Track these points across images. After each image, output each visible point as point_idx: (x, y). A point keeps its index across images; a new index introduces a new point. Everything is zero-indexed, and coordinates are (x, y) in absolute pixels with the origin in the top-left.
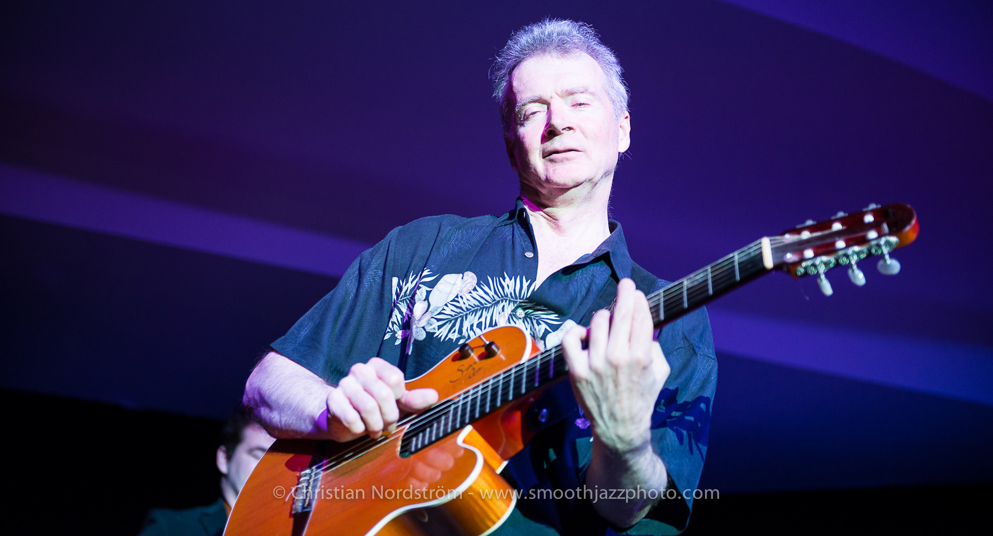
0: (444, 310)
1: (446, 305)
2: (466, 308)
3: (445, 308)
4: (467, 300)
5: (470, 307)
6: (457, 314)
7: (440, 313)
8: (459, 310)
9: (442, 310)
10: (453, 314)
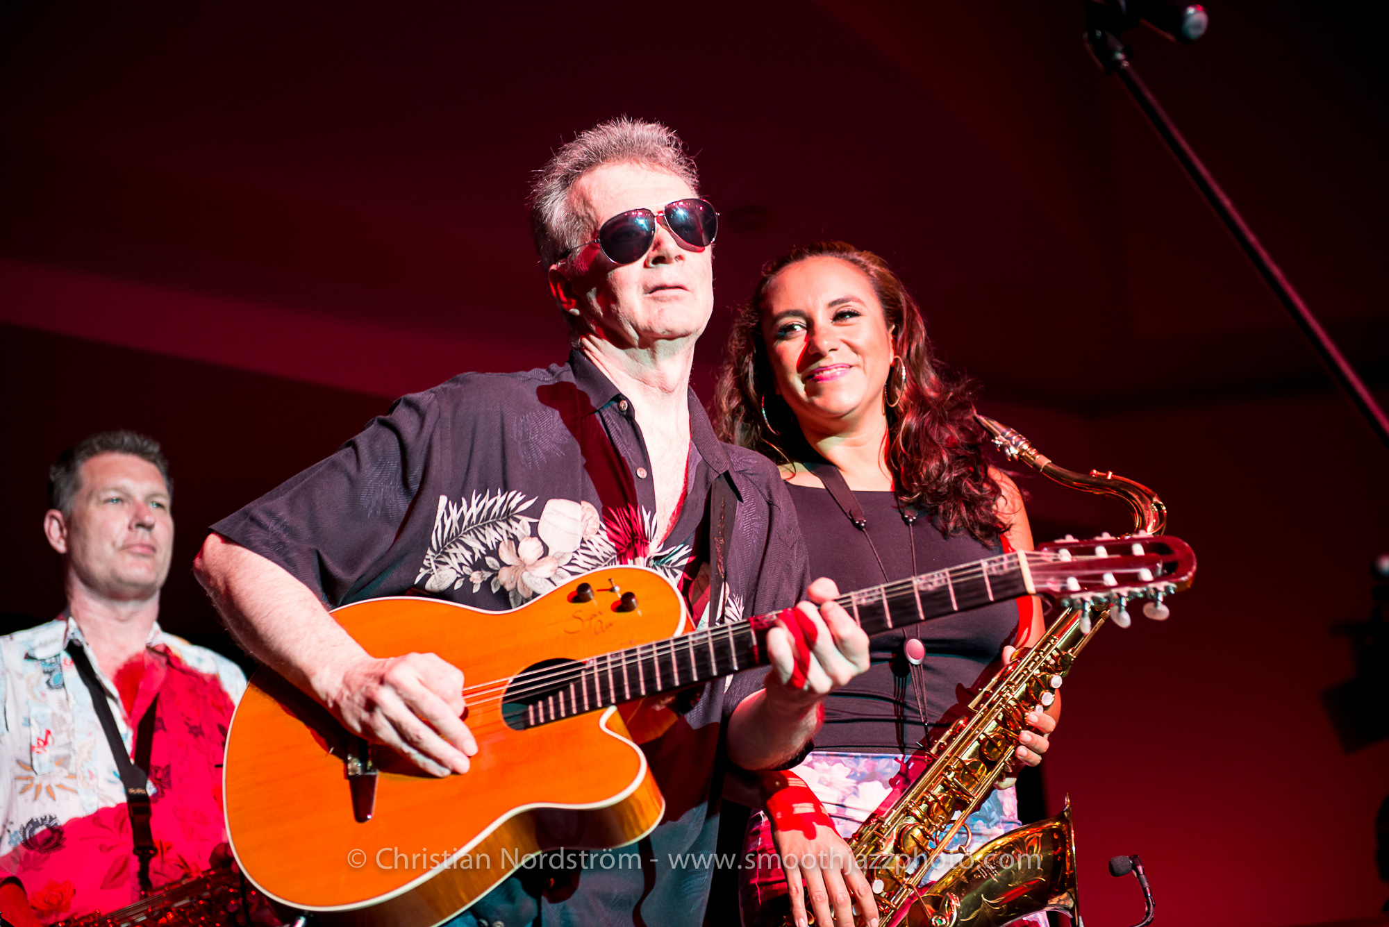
0: (575, 559)
1: (576, 552)
2: (603, 557)
3: (576, 556)
4: (600, 545)
5: (606, 556)
6: (594, 567)
7: (570, 564)
8: (594, 562)
9: (572, 559)
10: (589, 567)
